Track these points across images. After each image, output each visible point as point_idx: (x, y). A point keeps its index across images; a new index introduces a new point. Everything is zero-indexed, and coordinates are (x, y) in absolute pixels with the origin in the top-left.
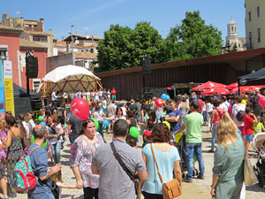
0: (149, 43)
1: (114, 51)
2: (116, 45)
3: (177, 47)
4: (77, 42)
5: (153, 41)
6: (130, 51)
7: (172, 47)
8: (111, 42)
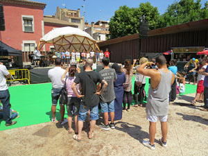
0: (148, 17)
1: (120, 25)
2: (122, 21)
3: (173, 20)
4: (101, 25)
5: (153, 16)
6: (133, 24)
7: (169, 20)
8: (119, 18)
